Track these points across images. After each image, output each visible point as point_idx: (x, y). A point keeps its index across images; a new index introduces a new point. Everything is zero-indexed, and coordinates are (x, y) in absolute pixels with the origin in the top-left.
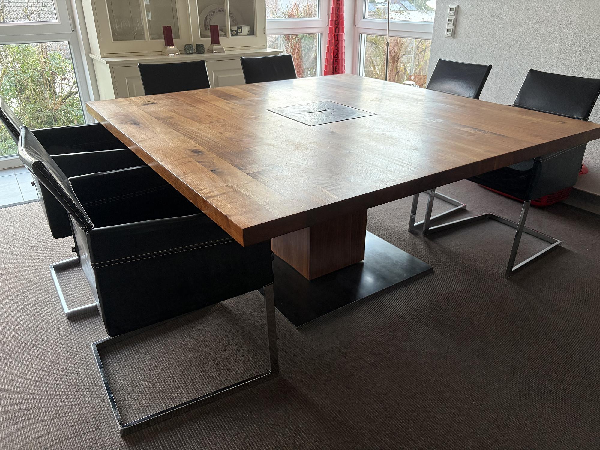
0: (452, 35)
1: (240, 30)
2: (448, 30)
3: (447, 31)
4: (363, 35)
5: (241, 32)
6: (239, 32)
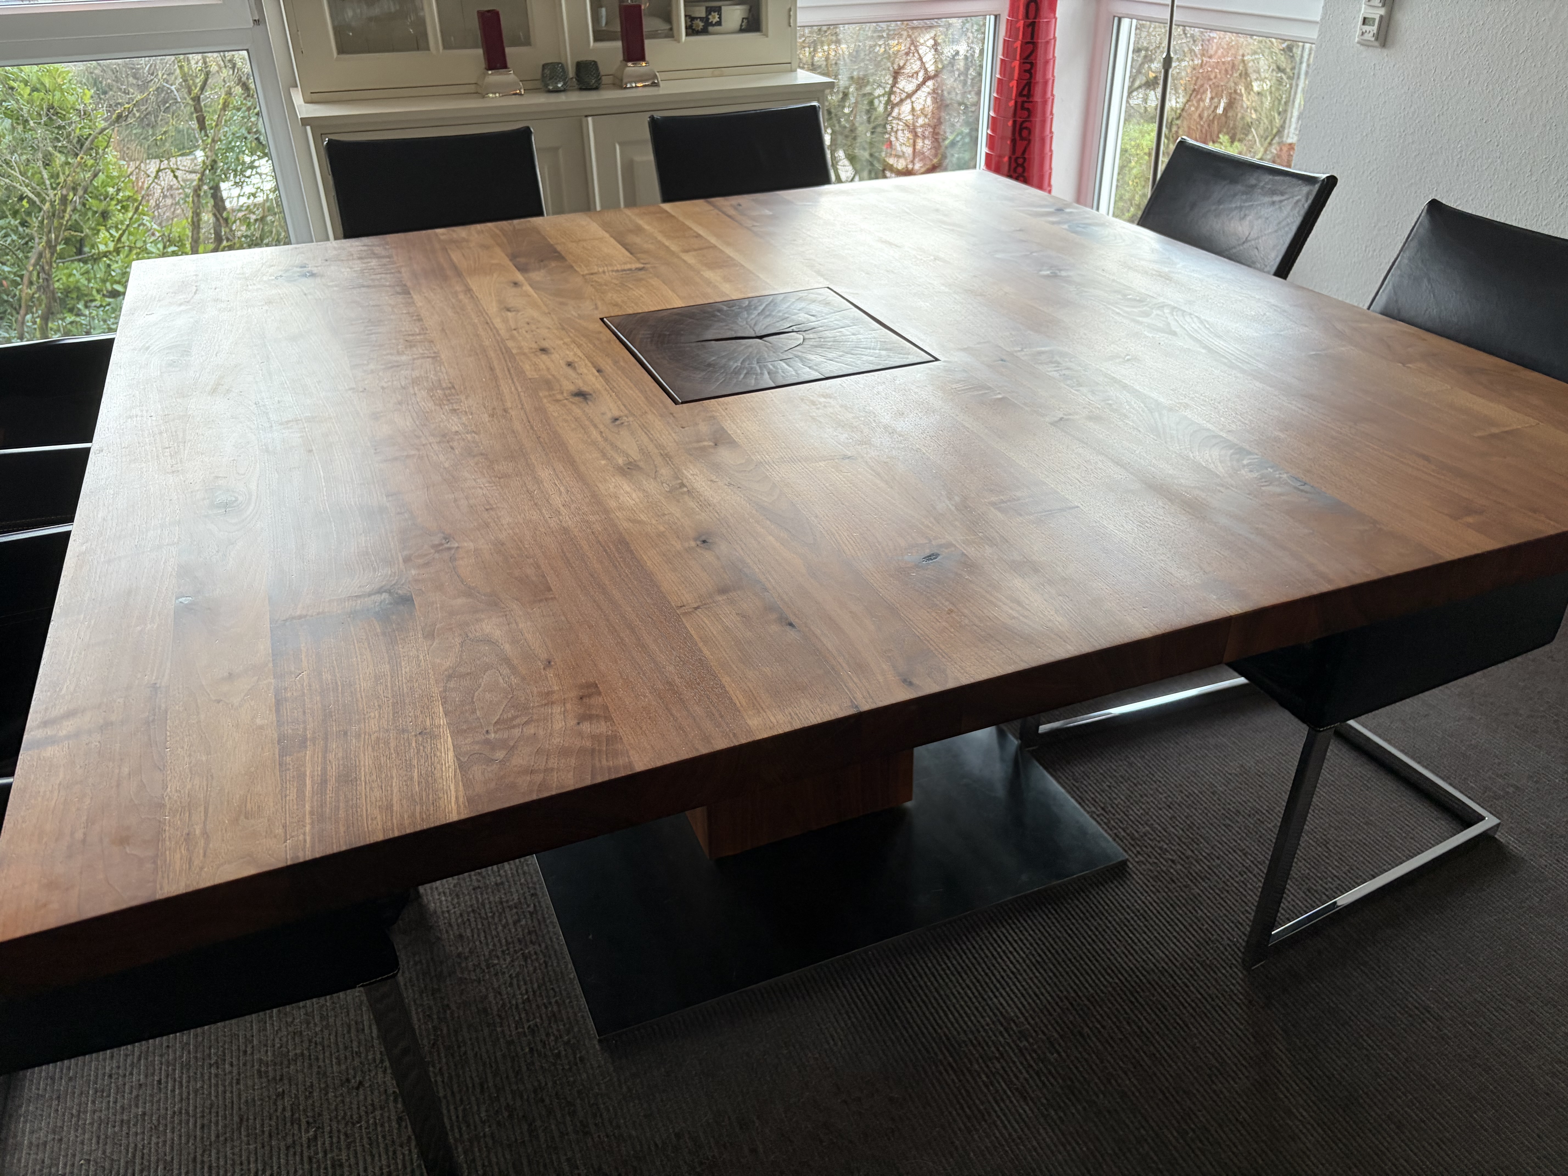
0: (1377, 37)
1: (714, 18)
2: (1365, 21)
3: (1364, 23)
4: (1125, 22)
5: (719, 23)
6: (712, 24)
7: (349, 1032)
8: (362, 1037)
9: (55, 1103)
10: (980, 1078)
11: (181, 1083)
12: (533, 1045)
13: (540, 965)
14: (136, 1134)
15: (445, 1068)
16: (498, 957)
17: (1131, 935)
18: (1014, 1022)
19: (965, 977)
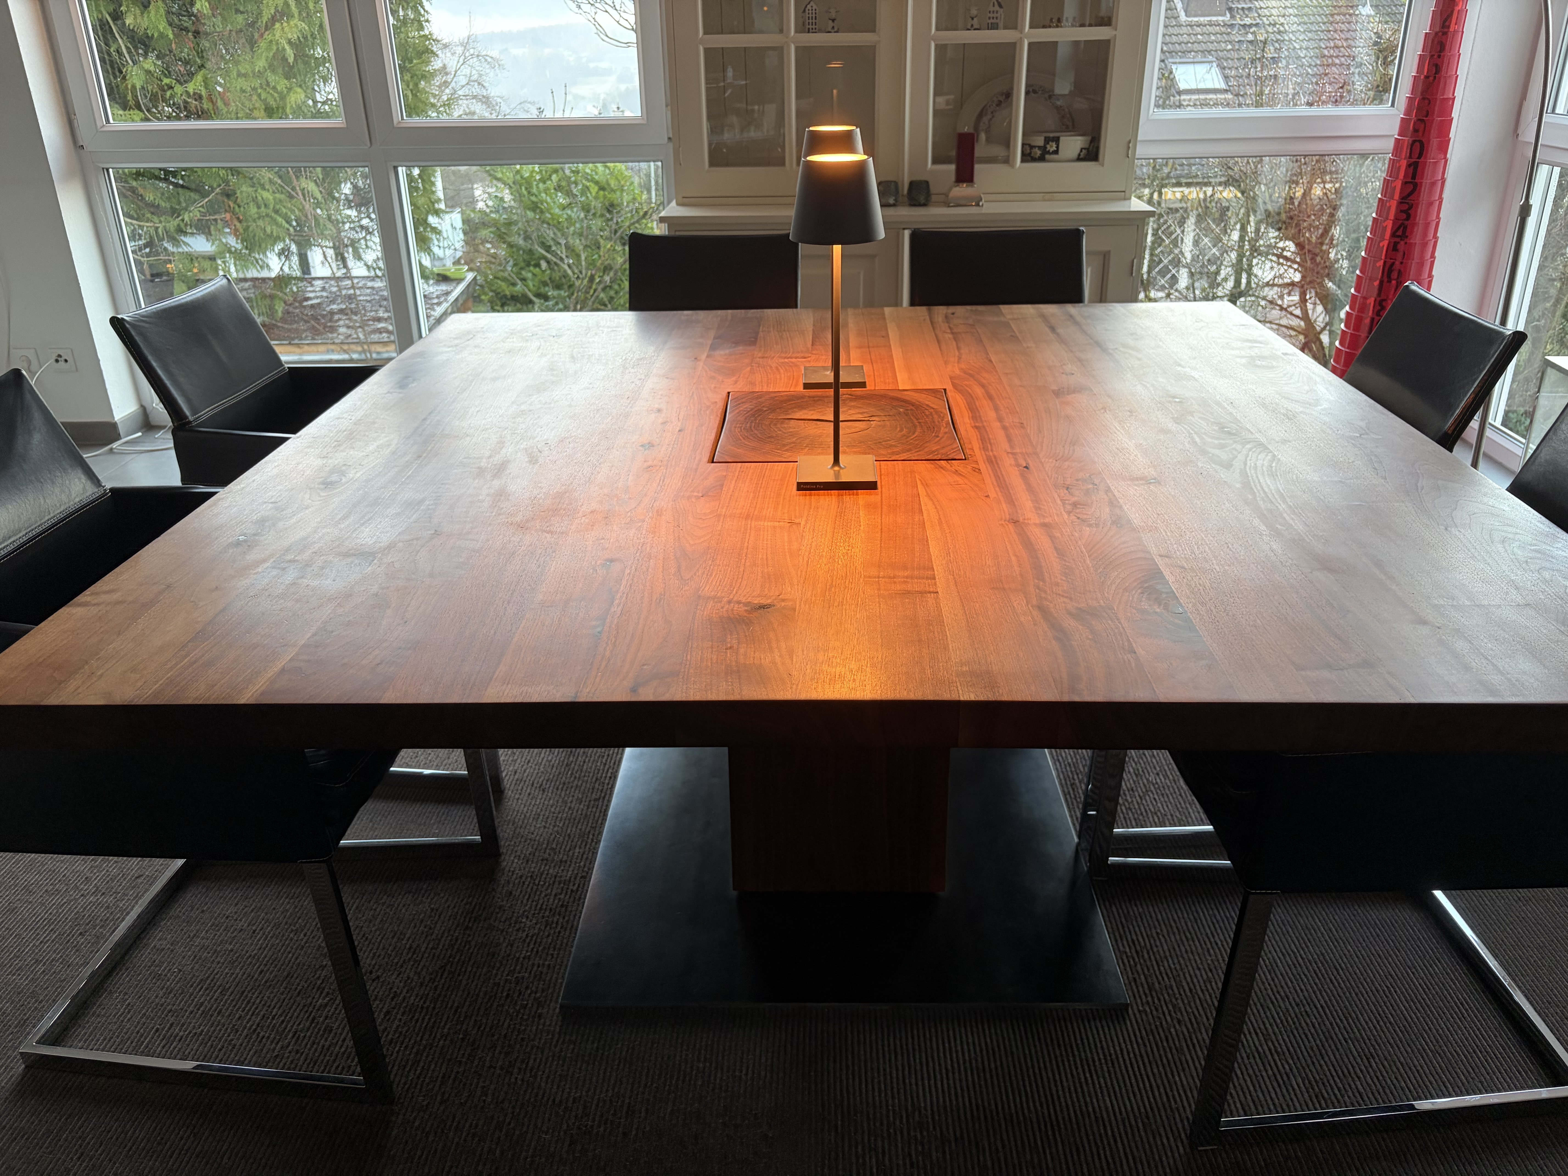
1: (1052, 147)
4: (1543, 169)
5: (1056, 152)
6: (1049, 153)
7: (393, 937)
8: (399, 944)
9: (185, 924)
10: (856, 1148)
11: (267, 937)
12: (511, 992)
13: (555, 933)
14: (219, 963)
15: (440, 986)
16: (527, 917)
17: (1088, 1075)
18: (920, 1112)
19: (899, 1057)
